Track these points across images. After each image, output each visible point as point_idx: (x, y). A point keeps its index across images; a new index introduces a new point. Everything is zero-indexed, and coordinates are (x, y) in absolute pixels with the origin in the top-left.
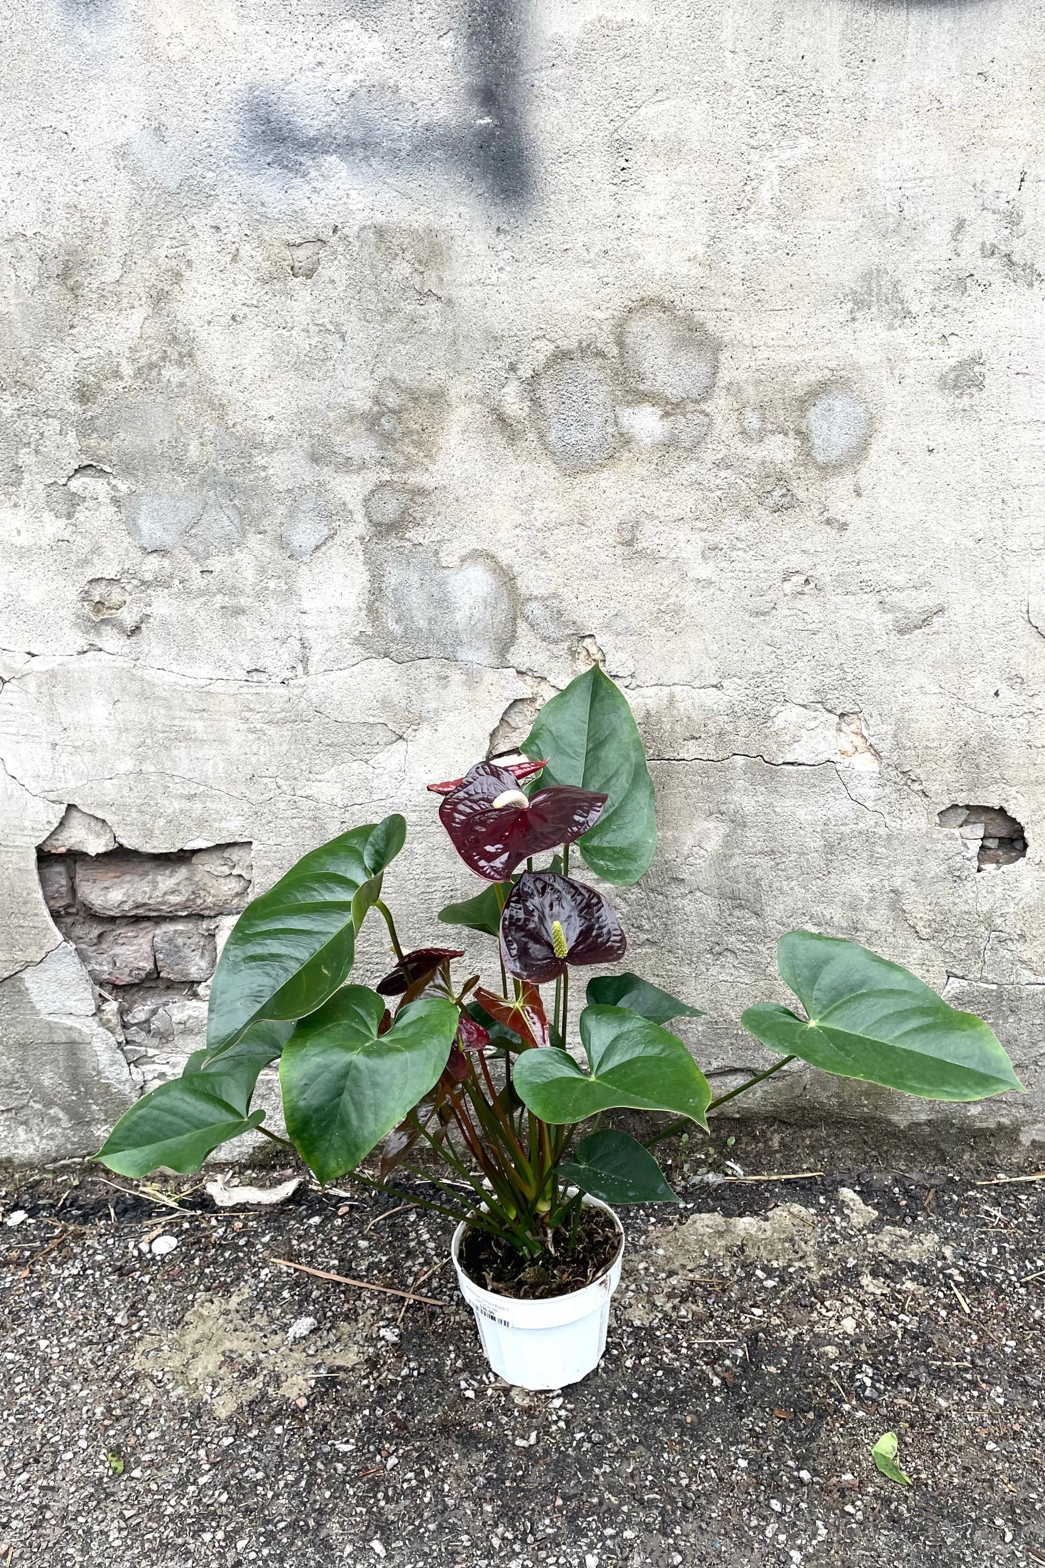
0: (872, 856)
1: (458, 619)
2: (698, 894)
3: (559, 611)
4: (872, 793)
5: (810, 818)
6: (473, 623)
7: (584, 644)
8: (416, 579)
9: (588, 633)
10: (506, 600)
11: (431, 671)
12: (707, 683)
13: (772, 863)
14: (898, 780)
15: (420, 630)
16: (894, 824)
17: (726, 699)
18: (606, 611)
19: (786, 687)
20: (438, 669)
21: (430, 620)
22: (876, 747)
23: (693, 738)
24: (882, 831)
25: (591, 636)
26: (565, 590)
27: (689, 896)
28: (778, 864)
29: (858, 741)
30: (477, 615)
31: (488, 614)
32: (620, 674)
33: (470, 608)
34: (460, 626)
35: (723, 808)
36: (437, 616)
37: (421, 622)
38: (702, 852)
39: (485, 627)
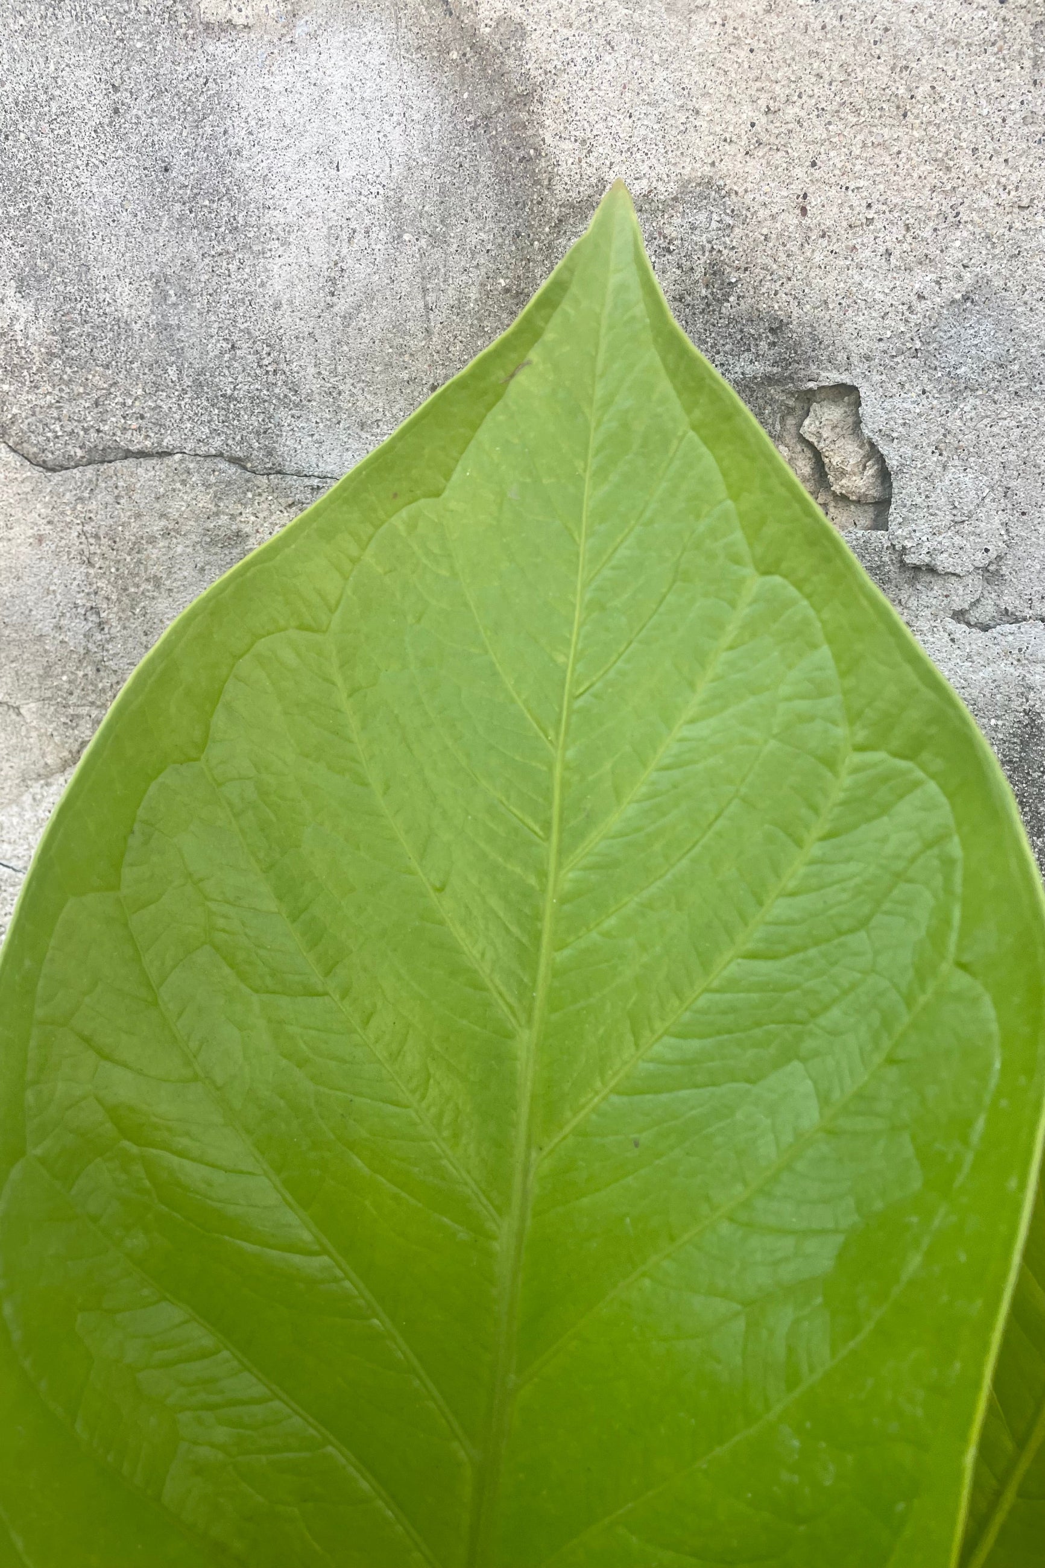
1: (277, 285)
3: (715, 270)
6: (342, 305)
7: (809, 427)
8: (85, 77)
9: (834, 377)
10: (488, 205)
11: (177, 507)
15: (122, 327)
18: (923, 279)
21: (160, 281)
25: (847, 393)
26: (755, 168)
30: (360, 271)
31: (406, 269)
32: (943, 562)
33: (332, 236)
34: (286, 319)
36: (188, 265)
37: (124, 291)
39: (398, 328)
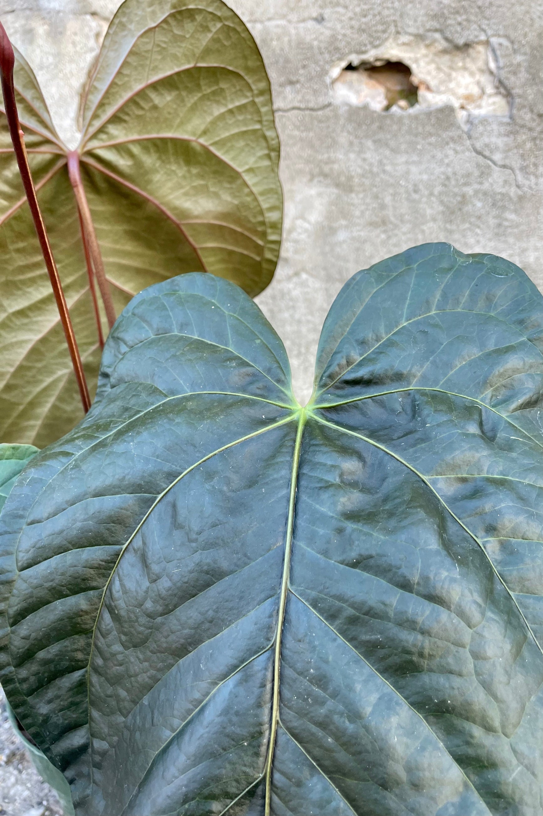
0: (499, 225)
2: (304, 276)
4: (500, 142)
5: (425, 177)
12: (306, 15)
13: (383, 236)
14: (534, 125)
16: (527, 183)
17: (328, 33)
19: (398, 14)
20: (23, 22)
22: (506, 82)
23: (291, 83)
24: (513, 191)
27: (295, 280)
28: (389, 238)
29: (485, 79)
35: (326, 169)
38: (306, 225)
